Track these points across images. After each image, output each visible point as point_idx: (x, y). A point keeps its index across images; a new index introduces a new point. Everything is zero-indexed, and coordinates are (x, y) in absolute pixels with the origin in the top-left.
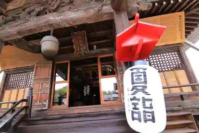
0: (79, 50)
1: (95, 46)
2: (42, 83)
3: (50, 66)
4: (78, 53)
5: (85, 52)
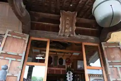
3: (25, 41)
5: (70, 35)
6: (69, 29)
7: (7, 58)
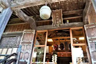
0: (55, 23)
1: (68, 21)
2: (27, 45)
3: (33, 33)
4: (55, 25)
5: (60, 25)
6: (59, 21)
7: (24, 44)
